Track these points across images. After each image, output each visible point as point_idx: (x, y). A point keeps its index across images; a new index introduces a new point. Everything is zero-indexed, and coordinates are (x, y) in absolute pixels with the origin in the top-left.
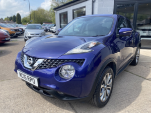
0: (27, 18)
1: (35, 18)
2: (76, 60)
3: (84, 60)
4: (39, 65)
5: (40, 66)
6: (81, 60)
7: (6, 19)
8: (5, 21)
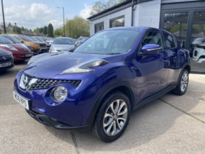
0: (60, 30)
1: (70, 29)
2: (72, 81)
3: (81, 81)
4: (32, 85)
5: (33, 87)
6: (77, 81)
7: (35, 30)
8: (34, 34)
